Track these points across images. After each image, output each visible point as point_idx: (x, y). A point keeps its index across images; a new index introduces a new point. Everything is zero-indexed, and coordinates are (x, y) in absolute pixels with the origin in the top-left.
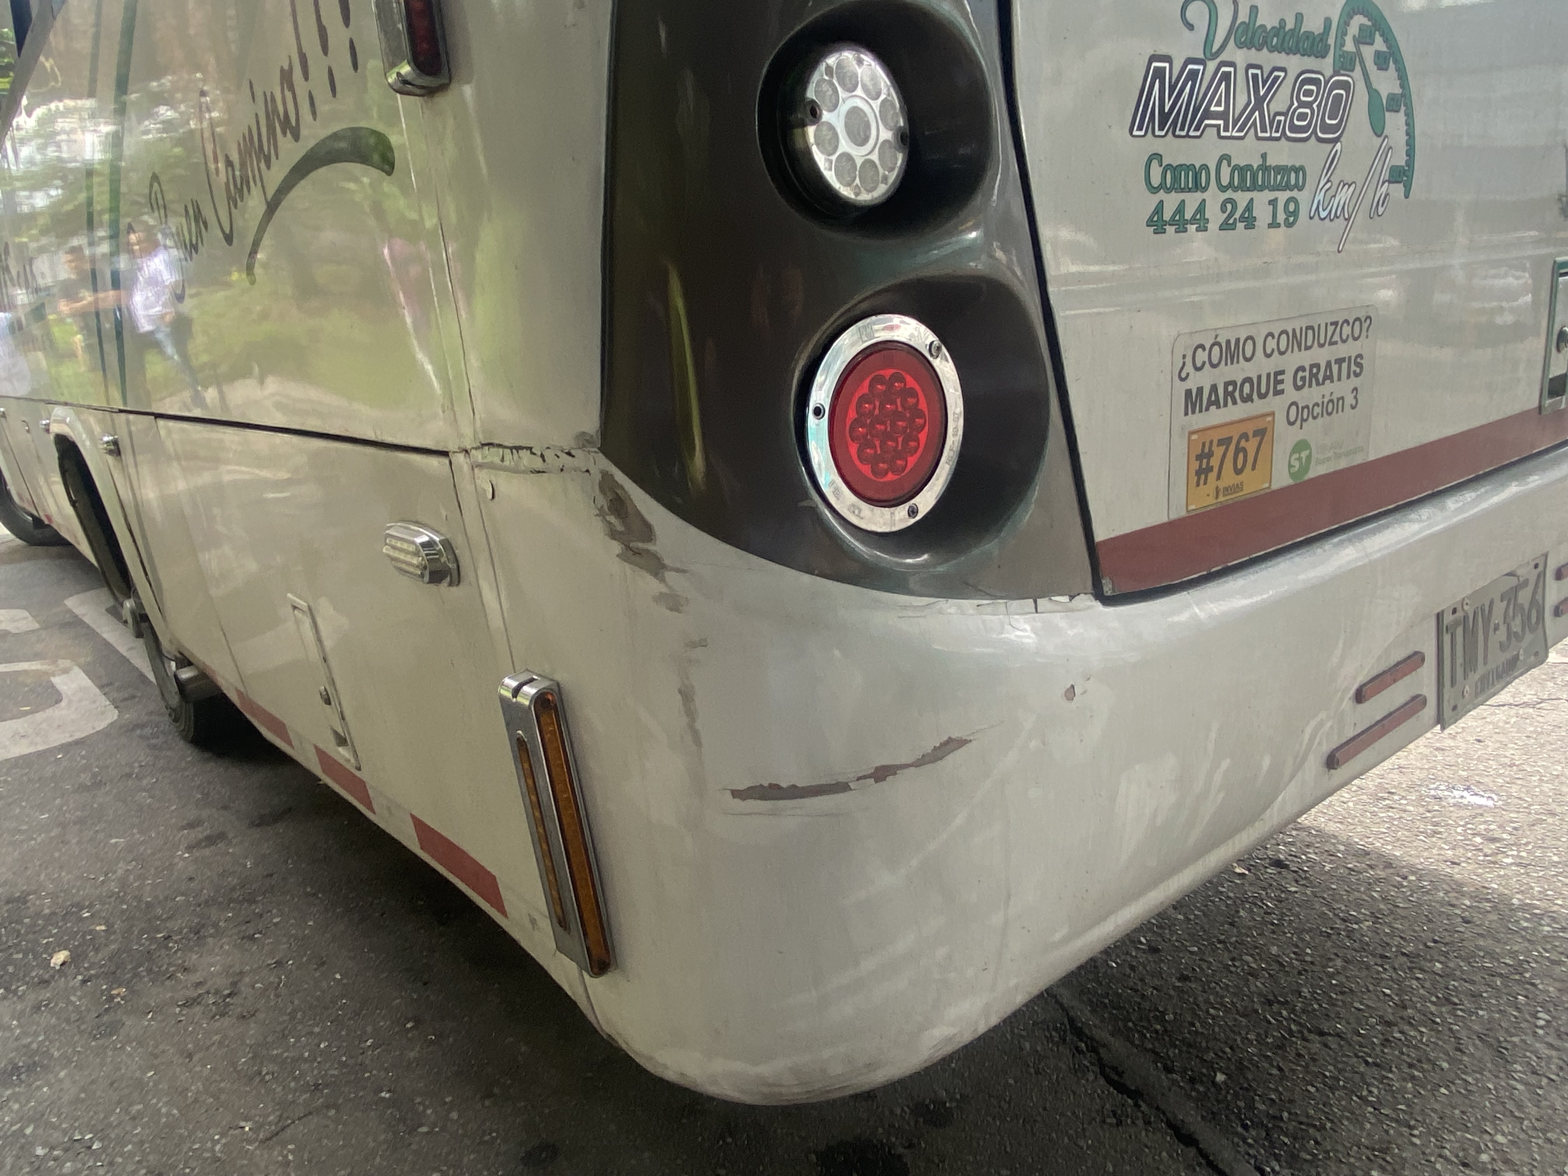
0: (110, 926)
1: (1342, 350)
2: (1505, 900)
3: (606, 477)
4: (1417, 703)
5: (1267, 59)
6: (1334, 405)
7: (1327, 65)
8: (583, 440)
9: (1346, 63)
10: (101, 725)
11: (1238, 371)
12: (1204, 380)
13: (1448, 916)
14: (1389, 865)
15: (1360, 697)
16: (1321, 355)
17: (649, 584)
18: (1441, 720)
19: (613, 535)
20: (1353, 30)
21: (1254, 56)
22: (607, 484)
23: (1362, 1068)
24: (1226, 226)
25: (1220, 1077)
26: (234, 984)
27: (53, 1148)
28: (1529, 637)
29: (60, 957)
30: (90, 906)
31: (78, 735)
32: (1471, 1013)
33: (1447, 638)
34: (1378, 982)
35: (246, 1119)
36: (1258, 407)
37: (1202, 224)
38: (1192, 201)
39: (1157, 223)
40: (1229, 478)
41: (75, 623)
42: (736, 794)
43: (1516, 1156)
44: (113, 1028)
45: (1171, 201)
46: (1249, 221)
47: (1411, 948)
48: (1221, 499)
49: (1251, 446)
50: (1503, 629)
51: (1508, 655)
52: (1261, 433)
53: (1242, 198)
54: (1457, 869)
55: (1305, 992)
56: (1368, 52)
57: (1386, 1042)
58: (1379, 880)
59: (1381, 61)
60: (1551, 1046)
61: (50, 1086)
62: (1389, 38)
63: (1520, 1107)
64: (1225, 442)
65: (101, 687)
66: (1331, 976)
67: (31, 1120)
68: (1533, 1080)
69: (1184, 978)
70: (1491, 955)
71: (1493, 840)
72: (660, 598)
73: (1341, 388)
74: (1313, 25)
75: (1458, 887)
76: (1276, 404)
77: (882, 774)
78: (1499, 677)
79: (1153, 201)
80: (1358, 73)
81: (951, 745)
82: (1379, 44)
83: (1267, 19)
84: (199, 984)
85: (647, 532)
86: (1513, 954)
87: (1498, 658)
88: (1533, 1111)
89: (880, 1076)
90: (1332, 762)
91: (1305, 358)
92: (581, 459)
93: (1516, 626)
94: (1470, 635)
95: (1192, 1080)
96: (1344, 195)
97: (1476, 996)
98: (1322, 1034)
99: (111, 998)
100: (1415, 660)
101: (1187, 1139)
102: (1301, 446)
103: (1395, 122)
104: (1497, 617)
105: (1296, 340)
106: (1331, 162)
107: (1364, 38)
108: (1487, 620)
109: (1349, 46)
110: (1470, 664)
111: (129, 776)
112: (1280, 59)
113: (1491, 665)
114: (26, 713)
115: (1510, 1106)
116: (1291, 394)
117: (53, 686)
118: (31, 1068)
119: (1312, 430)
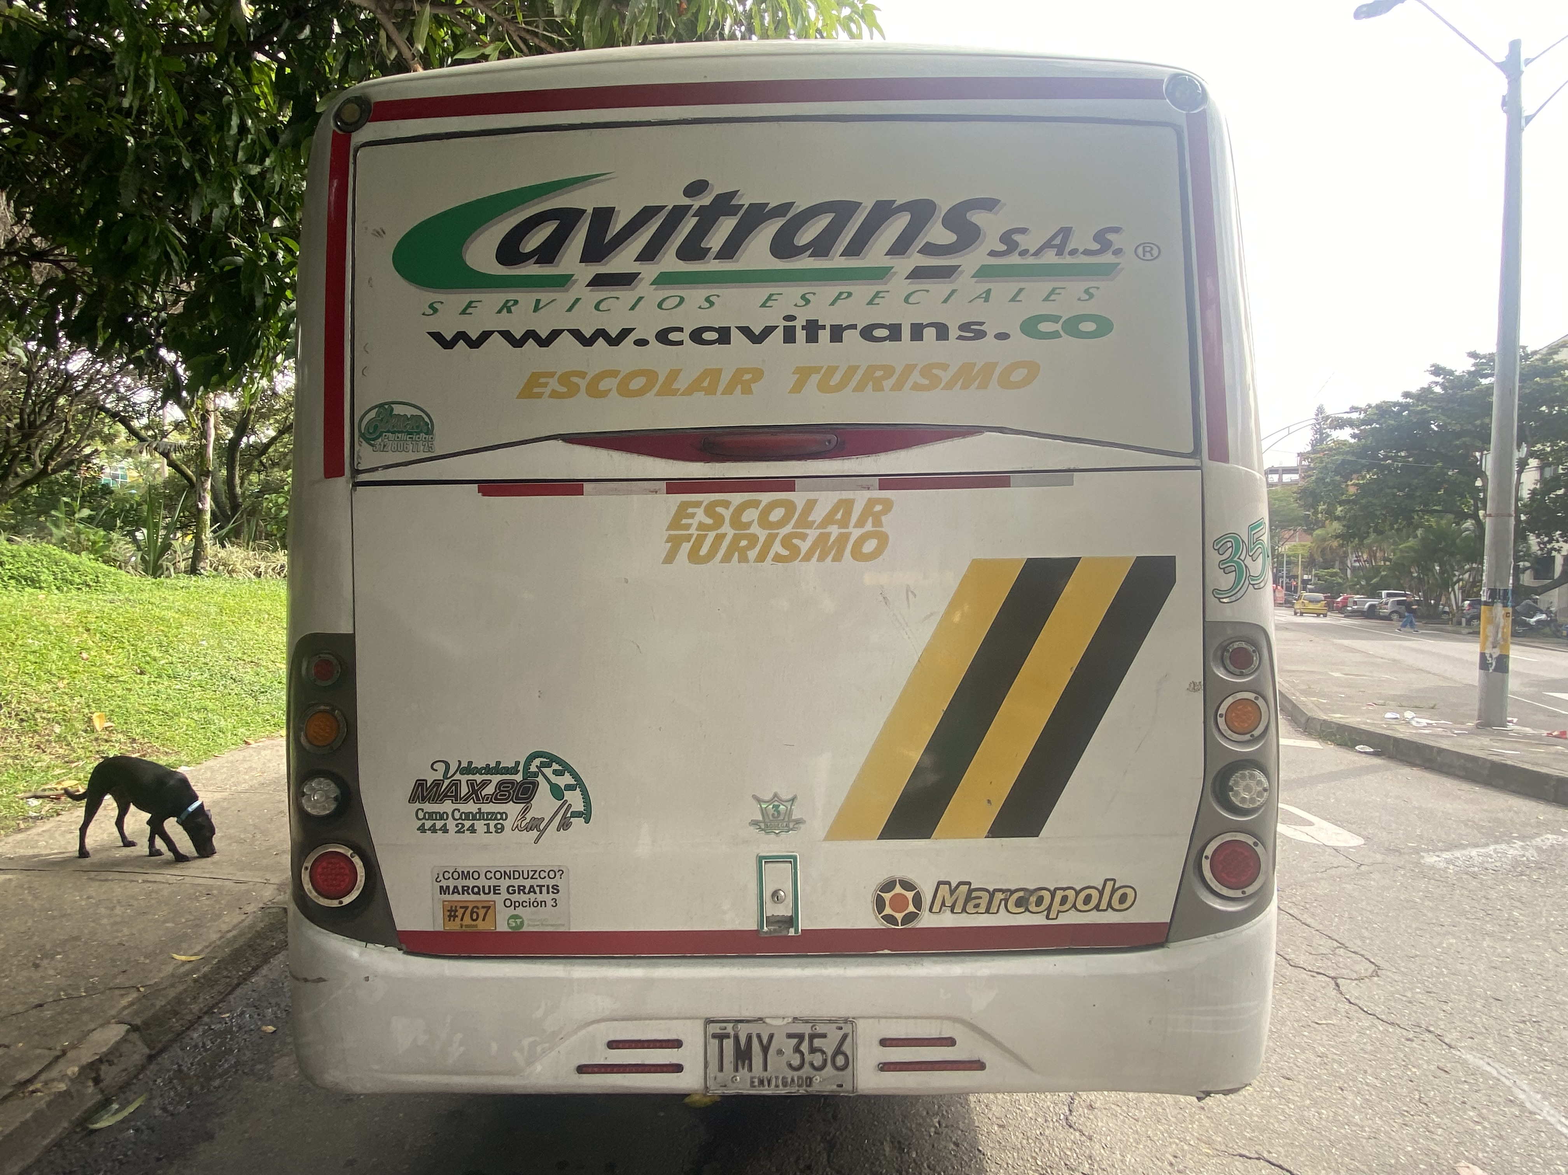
48: (464, 928)
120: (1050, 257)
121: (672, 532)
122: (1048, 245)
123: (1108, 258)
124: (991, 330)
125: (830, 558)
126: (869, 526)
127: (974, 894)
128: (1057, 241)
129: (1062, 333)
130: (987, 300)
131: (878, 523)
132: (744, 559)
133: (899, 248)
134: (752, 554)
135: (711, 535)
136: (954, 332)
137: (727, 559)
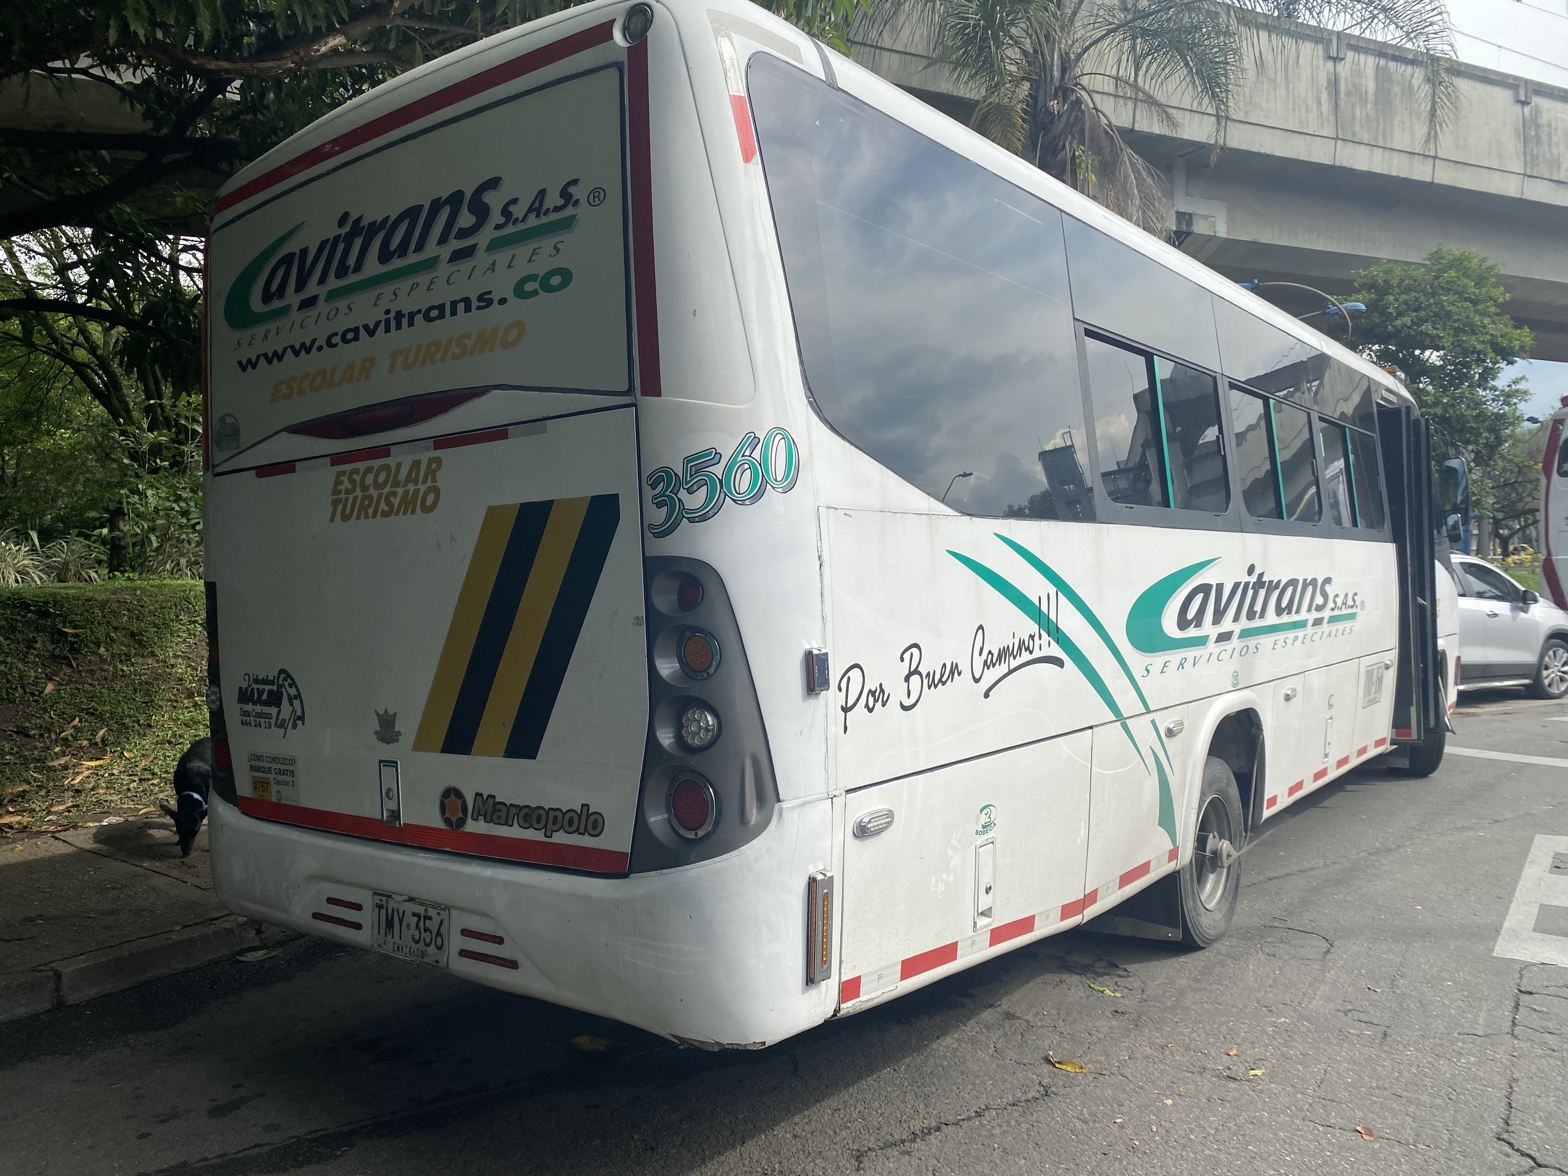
120: (532, 221)
121: (335, 497)
122: (530, 210)
123: (569, 211)
124: (496, 297)
125: (409, 512)
126: (429, 483)
127: (498, 807)
128: (536, 205)
129: (540, 291)
130: (493, 271)
131: (434, 480)
132: (366, 517)
133: (443, 240)
134: (371, 511)
135: (351, 497)
136: (475, 304)
137: (358, 518)
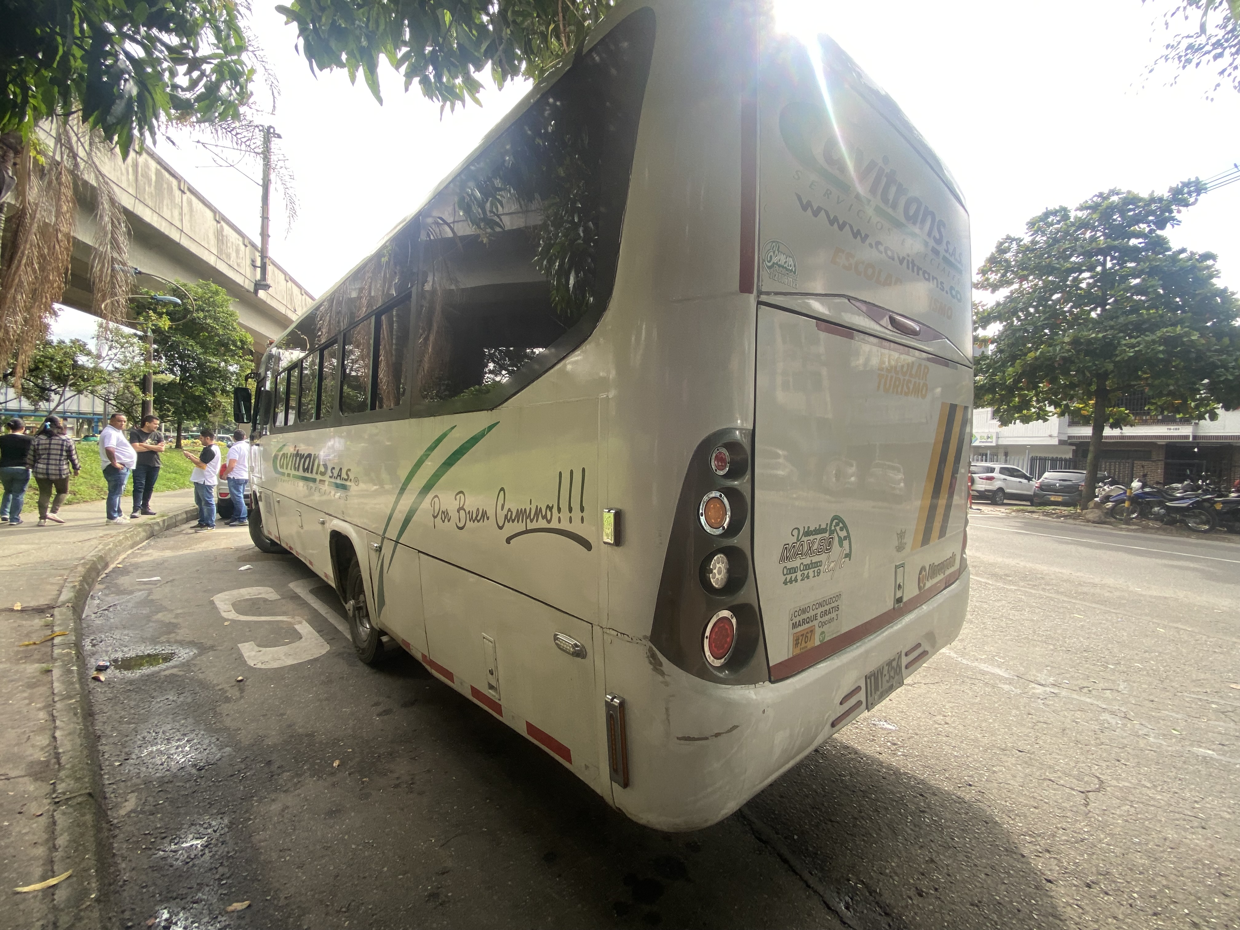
0: (353, 750)
1: (833, 605)
2: (898, 770)
3: (650, 647)
4: (859, 703)
5: (811, 538)
6: (832, 620)
7: (827, 535)
8: (645, 637)
9: (832, 532)
10: (324, 652)
11: (805, 616)
12: (797, 620)
13: (877, 776)
14: (856, 753)
15: (841, 703)
16: (827, 608)
17: (660, 678)
18: (868, 708)
19: (651, 663)
20: (834, 524)
21: (809, 538)
22: (650, 650)
23: (846, 835)
24: (802, 580)
25: (796, 837)
26: (412, 779)
27: (358, 845)
28: (897, 677)
29: (336, 764)
30: (342, 740)
31: (315, 656)
32: (884, 816)
33: (868, 681)
34: (852, 801)
35: (433, 837)
36: (811, 624)
37: (796, 580)
38: (794, 576)
39: (785, 583)
40: (803, 645)
41: (295, 597)
42: (678, 738)
43: (899, 871)
44: (367, 796)
45: (789, 577)
46: (808, 577)
47: (863, 788)
49: (809, 635)
50: (887, 676)
51: (889, 684)
52: (812, 631)
53: (806, 572)
54: (881, 756)
55: (826, 804)
56: (838, 528)
57: (854, 826)
58: (852, 759)
59: (841, 529)
60: (912, 830)
61: (349, 819)
62: (843, 523)
63: (900, 852)
64: (802, 635)
65: (318, 632)
66: (835, 798)
67: (346, 834)
68: (905, 842)
69: (781, 797)
70: (892, 792)
71: (895, 744)
72: (662, 682)
73: (833, 615)
74: (823, 526)
75: (881, 764)
76: (815, 623)
77: (717, 735)
78: (887, 692)
79: (784, 578)
80: (835, 534)
81: (735, 727)
82: (841, 525)
83: (812, 529)
84: (398, 778)
85: (661, 664)
86: (900, 792)
87: (886, 685)
88: (904, 854)
89: (709, 824)
90: (833, 725)
91: (823, 609)
92: (644, 642)
93: (892, 674)
94: (876, 679)
95: (785, 838)
96: (832, 565)
97: (886, 809)
98: (831, 821)
99: (363, 783)
100: (858, 689)
101: (785, 861)
102: (823, 633)
103: (846, 543)
104: (885, 672)
105: (821, 605)
106: (829, 558)
107: (837, 524)
108: (882, 674)
109: (833, 528)
110: (877, 689)
111: (343, 678)
112: (815, 537)
113: (884, 688)
114: (287, 644)
115: (897, 852)
116: (819, 619)
117: (295, 630)
118: (338, 811)
119: (825, 628)
